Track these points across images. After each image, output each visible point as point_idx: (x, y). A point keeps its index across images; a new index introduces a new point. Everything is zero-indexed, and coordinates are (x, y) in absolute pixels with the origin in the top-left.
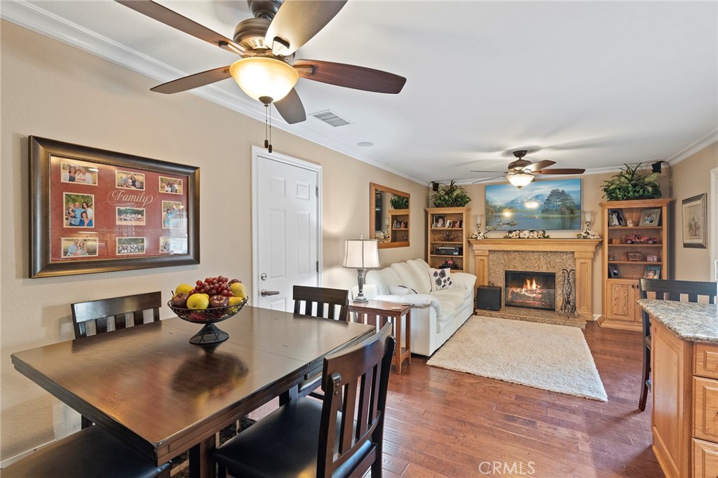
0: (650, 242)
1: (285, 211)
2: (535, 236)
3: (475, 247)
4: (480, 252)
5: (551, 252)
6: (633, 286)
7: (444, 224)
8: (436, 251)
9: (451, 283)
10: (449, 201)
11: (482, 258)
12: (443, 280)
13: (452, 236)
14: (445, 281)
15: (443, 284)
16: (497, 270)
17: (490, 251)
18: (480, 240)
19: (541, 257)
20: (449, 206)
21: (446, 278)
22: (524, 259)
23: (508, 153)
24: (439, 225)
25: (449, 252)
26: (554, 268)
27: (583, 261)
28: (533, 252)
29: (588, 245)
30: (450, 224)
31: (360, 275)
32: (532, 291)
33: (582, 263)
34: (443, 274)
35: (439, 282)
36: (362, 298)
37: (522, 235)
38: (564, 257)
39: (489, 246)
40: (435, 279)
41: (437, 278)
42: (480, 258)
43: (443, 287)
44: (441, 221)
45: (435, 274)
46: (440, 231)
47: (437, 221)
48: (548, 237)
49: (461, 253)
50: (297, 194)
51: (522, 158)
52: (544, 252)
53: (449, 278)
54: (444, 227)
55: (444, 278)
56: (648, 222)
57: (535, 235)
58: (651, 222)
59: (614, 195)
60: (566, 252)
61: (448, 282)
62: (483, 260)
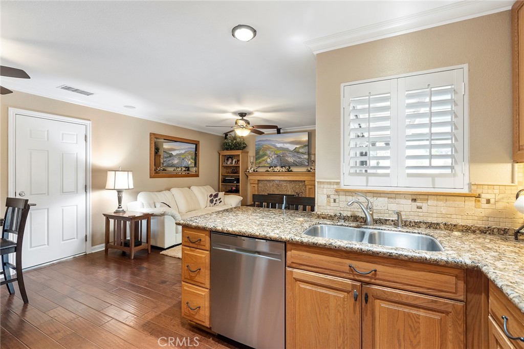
1: (48, 151)
3: (250, 177)
7: (232, 163)
8: (224, 181)
9: (221, 201)
10: (231, 146)
11: (254, 185)
12: (215, 200)
13: (235, 170)
14: (216, 201)
15: (214, 202)
17: (258, 180)
19: (288, 184)
20: (231, 149)
21: (218, 198)
23: (235, 113)
24: (229, 163)
25: (231, 181)
27: (310, 187)
28: (283, 181)
30: (235, 162)
31: (118, 194)
33: (309, 188)
34: (216, 196)
35: (212, 201)
36: (121, 209)
37: (276, 169)
38: (301, 184)
39: (258, 177)
40: (210, 199)
42: (253, 185)
43: (215, 204)
44: (230, 161)
45: (211, 196)
46: (229, 167)
47: (228, 160)
48: (291, 171)
49: (238, 182)
50: (63, 140)
51: (244, 118)
52: (289, 181)
53: (220, 199)
54: (232, 164)
55: (216, 198)
57: (284, 169)
60: (301, 181)
61: (219, 201)
62: (254, 187)
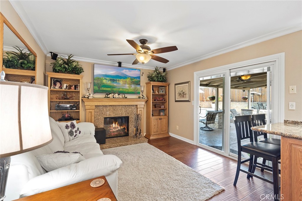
0: (163, 100)
2: (121, 97)
3: (86, 103)
4: (89, 107)
5: (127, 105)
6: (160, 119)
7: (61, 87)
8: (54, 107)
9: (80, 132)
11: (91, 111)
12: (74, 130)
13: (69, 95)
14: (76, 132)
15: (75, 134)
16: (100, 117)
18: (90, 99)
19: (123, 108)
21: (76, 129)
22: (114, 110)
24: (57, 87)
26: (128, 113)
28: (119, 106)
29: (143, 101)
30: (67, 87)
32: (115, 128)
33: (140, 110)
34: (73, 126)
35: (71, 133)
37: (115, 96)
38: (133, 108)
39: (95, 103)
40: (67, 131)
41: (69, 130)
42: (89, 110)
43: (75, 136)
44: (58, 85)
45: (67, 127)
47: (55, 84)
48: (126, 98)
49: (78, 108)
51: (145, 45)
52: (124, 105)
53: (78, 129)
56: (161, 92)
58: (163, 92)
59: (154, 79)
60: (134, 105)
61: (78, 132)
62: (91, 112)
